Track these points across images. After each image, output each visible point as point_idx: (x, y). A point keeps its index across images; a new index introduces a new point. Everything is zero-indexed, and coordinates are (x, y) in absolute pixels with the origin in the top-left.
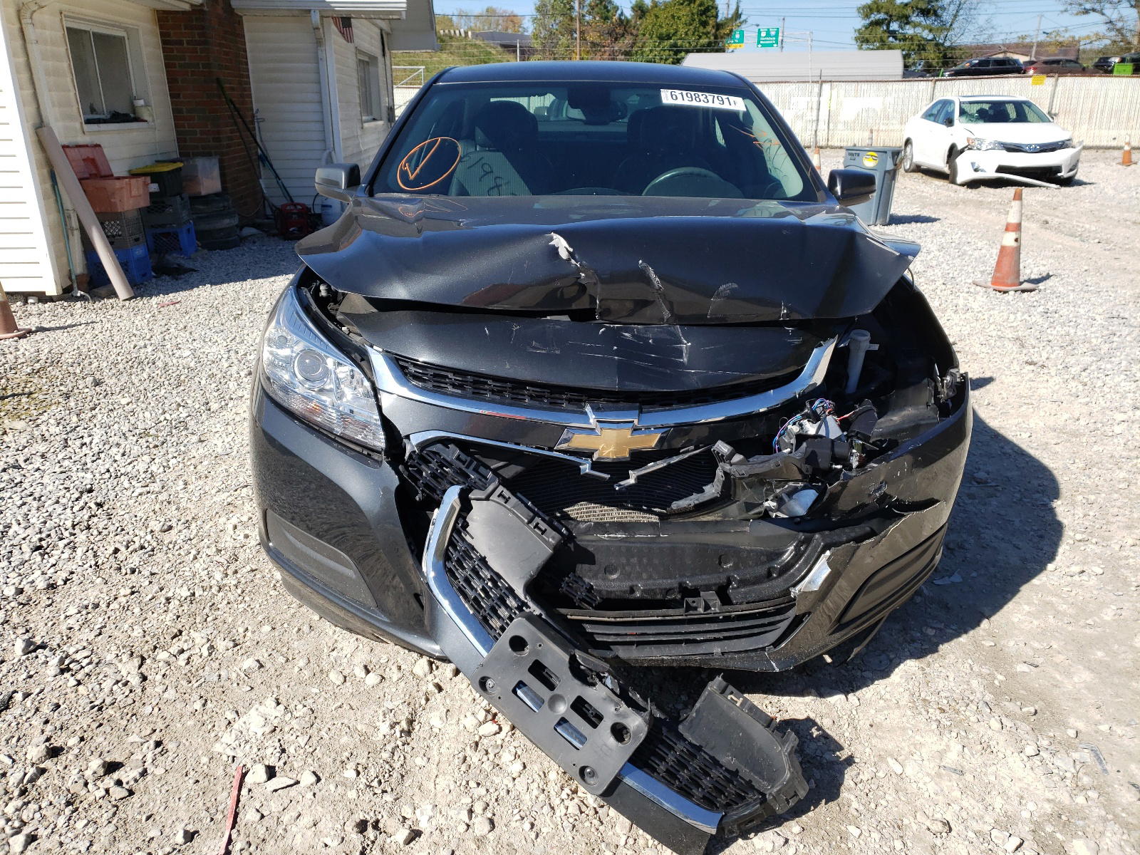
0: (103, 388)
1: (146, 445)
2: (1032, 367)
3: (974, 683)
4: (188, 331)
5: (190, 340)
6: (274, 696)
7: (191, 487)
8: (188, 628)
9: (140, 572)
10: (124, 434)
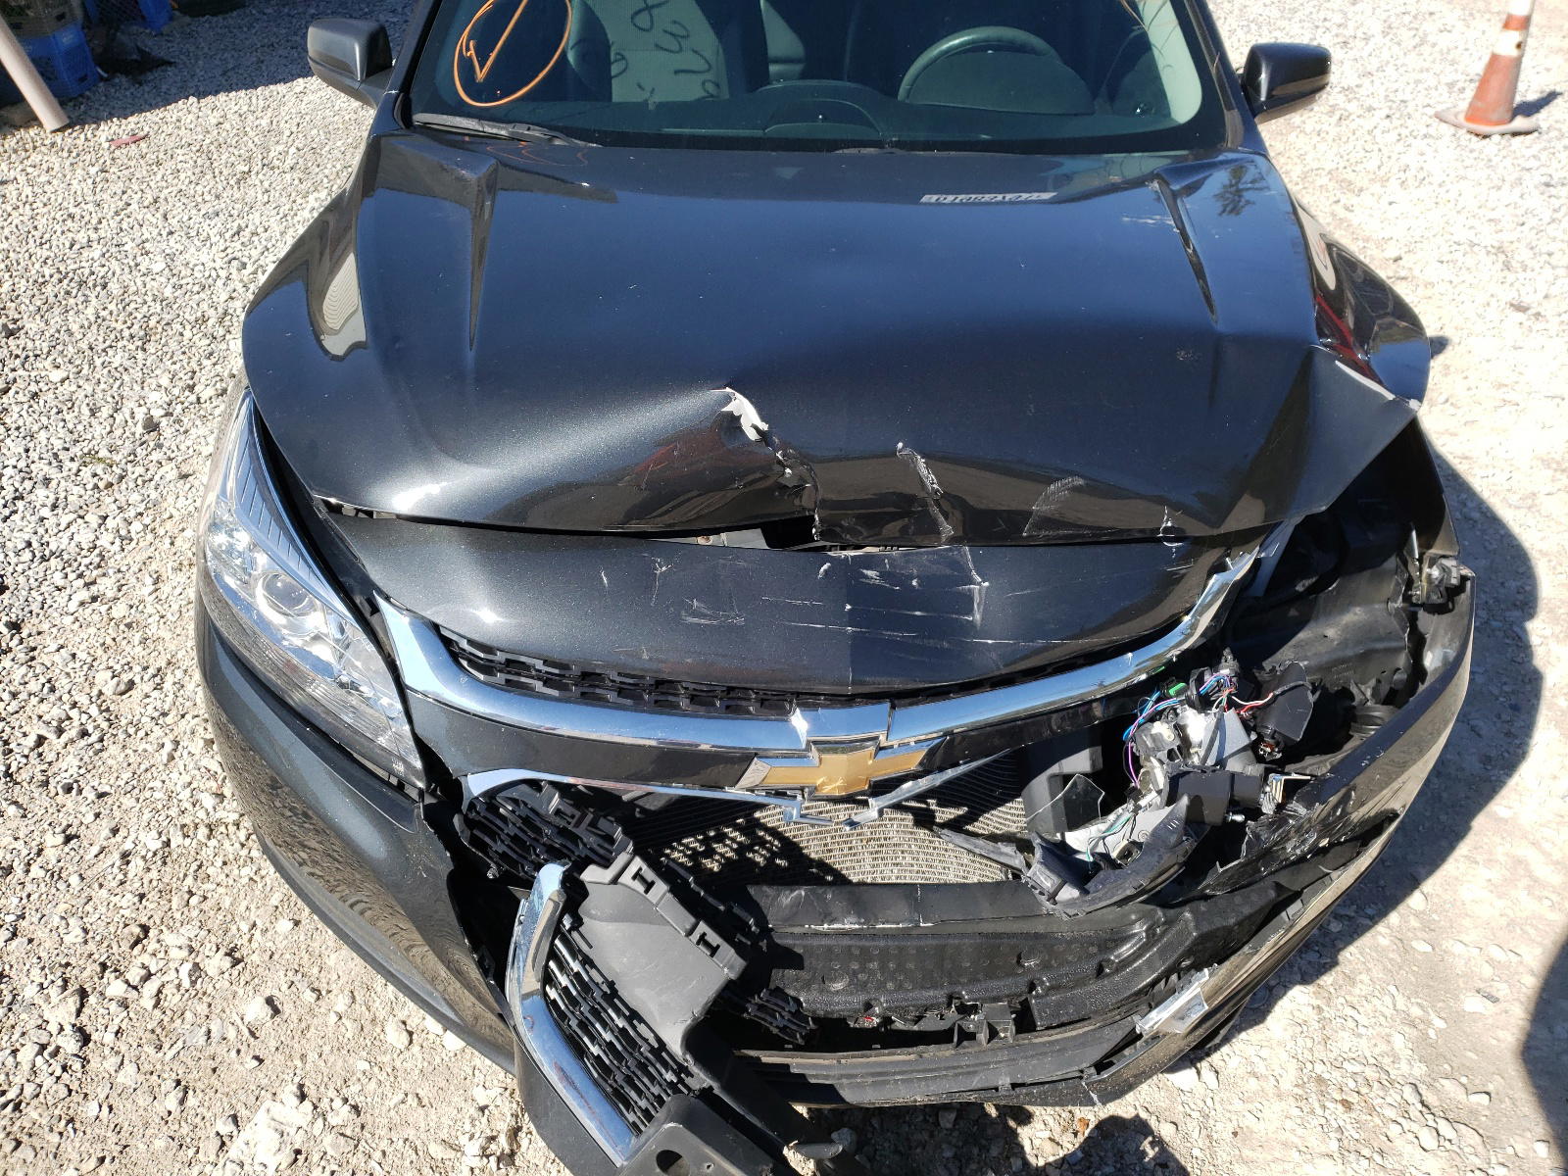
0: (22, 342)
1: (92, 482)
2: (1520, 317)
3: (1398, 1042)
4: (161, 211)
5: (164, 233)
6: (297, 1080)
7: (166, 589)
8: (158, 922)
9: (80, 792)
10: (56, 455)
